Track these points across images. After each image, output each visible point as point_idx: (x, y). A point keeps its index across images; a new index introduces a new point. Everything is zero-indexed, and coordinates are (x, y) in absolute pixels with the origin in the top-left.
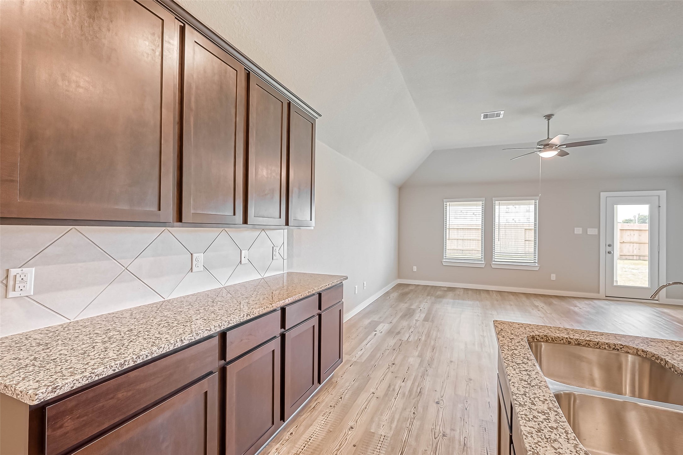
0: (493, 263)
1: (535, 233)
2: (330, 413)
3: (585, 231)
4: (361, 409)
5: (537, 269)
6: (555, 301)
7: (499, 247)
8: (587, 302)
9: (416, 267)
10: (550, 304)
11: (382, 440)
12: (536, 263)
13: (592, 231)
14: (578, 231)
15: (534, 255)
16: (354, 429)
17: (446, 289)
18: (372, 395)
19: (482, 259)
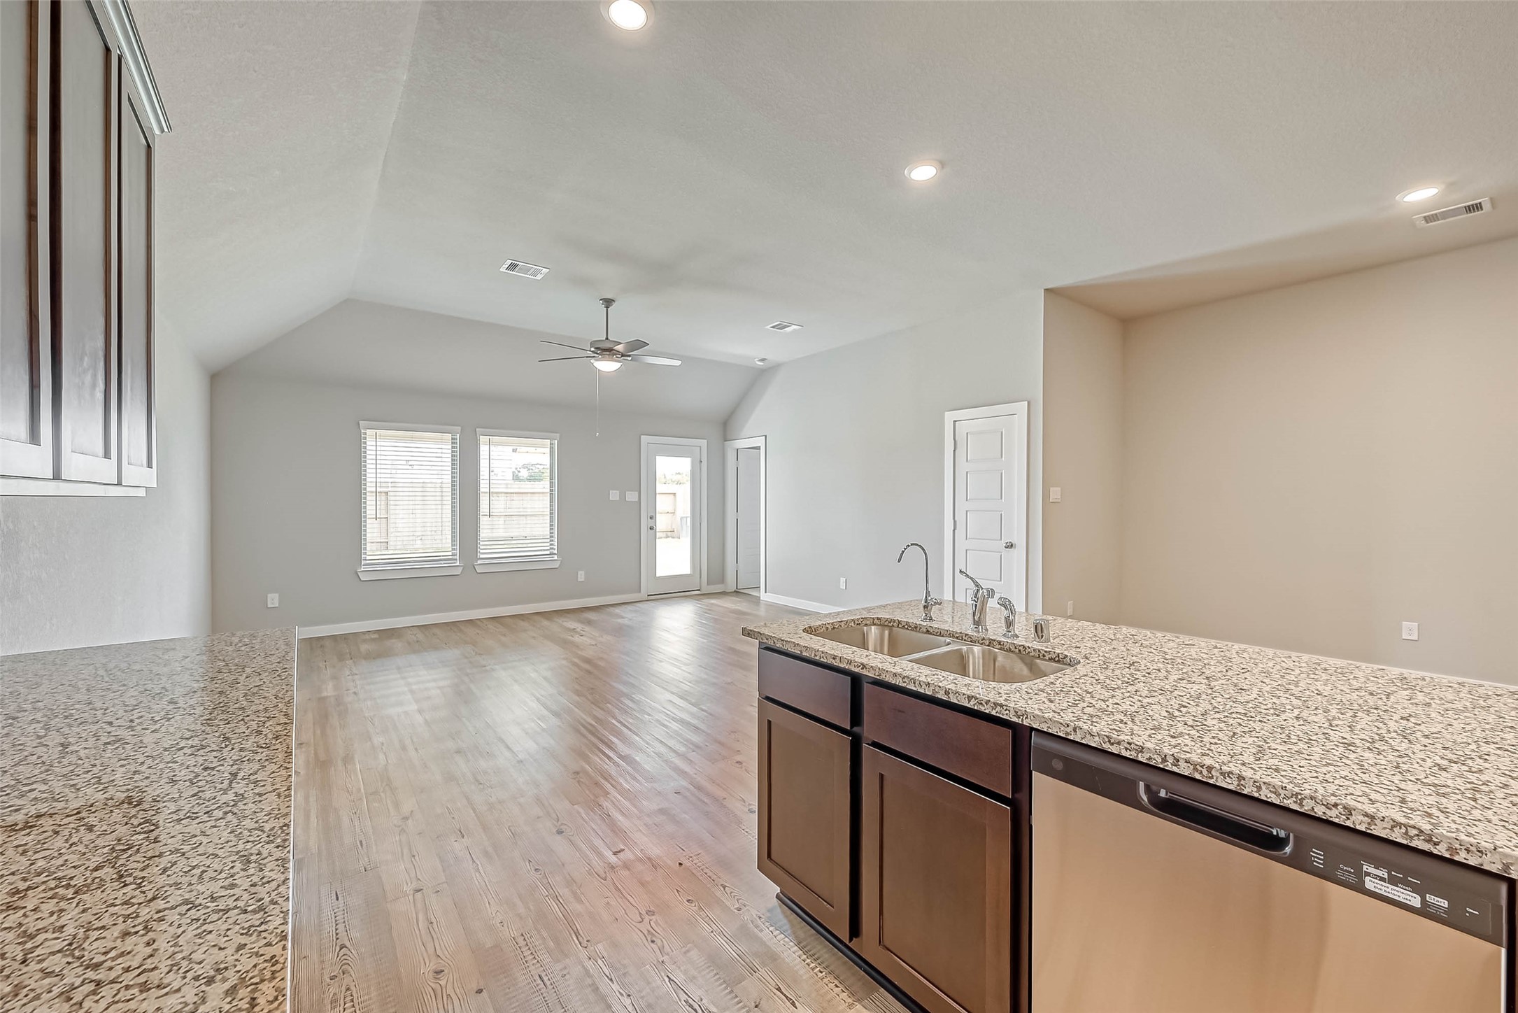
0: (479, 562)
1: (551, 500)
2: (348, 989)
3: (623, 496)
4: (423, 932)
5: (556, 565)
6: (592, 616)
7: (488, 529)
8: (630, 607)
9: (276, 596)
10: (589, 622)
11: (522, 943)
12: (555, 554)
13: (631, 496)
14: (614, 495)
15: (551, 541)
16: (446, 971)
17: (376, 636)
18: (419, 895)
19: (455, 557)
